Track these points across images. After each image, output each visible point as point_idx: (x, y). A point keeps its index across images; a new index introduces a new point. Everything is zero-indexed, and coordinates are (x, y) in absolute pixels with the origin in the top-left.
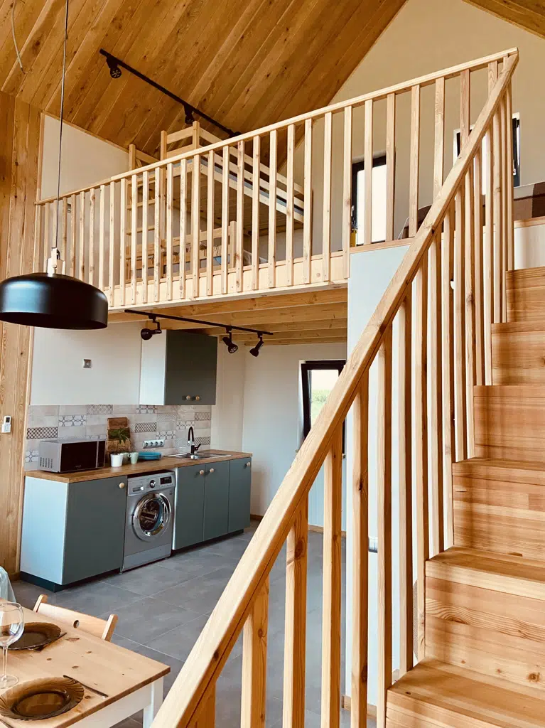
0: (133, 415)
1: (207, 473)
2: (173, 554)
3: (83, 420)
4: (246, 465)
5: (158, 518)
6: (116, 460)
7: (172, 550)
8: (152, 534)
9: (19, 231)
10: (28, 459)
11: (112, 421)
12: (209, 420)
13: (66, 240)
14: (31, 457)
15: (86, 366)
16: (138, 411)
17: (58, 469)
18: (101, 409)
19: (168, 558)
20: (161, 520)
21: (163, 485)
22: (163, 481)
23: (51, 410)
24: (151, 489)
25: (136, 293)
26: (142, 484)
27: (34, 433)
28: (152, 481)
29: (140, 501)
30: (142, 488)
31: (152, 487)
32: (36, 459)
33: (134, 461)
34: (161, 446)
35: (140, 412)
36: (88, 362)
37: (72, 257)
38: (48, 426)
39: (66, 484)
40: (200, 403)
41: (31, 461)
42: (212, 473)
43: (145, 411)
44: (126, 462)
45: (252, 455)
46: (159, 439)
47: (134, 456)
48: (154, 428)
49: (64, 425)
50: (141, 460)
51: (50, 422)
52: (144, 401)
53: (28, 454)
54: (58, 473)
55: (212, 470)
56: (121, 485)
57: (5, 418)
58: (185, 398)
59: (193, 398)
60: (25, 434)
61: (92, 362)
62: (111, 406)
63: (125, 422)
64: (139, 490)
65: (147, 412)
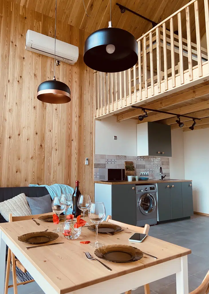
0: (135, 161)
1: (171, 187)
2: (158, 223)
3: (115, 162)
4: (189, 186)
5: (150, 205)
6: (130, 178)
7: (157, 221)
8: (148, 212)
9: (88, 84)
10: (95, 176)
11: (126, 163)
12: (168, 165)
13: (106, 83)
14: (96, 175)
15: (115, 139)
16: (137, 159)
17: (107, 180)
18: (122, 157)
19: (156, 225)
20: (152, 206)
21: (151, 190)
22: (151, 189)
23: (102, 157)
24: (146, 192)
25: (137, 97)
26: (142, 189)
27: (97, 166)
28: (146, 188)
29: (141, 196)
30: (142, 191)
31: (146, 191)
32: (98, 177)
33: (137, 180)
34: (148, 175)
35: (138, 160)
36: (115, 137)
37: (108, 89)
38: (102, 163)
39: (111, 185)
40: (165, 155)
41: (96, 177)
42: (174, 187)
43: (139, 159)
44: (134, 179)
45: (192, 181)
46: (147, 172)
47: (137, 177)
48: (144, 167)
49: (108, 163)
50: (140, 179)
51: (102, 162)
52: (139, 154)
53: (95, 174)
54: (107, 181)
55: (173, 186)
56: (133, 188)
57: (86, 158)
58: (157, 153)
59: (161, 153)
60: (94, 166)
61: (117, 137)
62: (126, 156)
63: (132, 163)
64: (141, 191)
65: (141, 160)
